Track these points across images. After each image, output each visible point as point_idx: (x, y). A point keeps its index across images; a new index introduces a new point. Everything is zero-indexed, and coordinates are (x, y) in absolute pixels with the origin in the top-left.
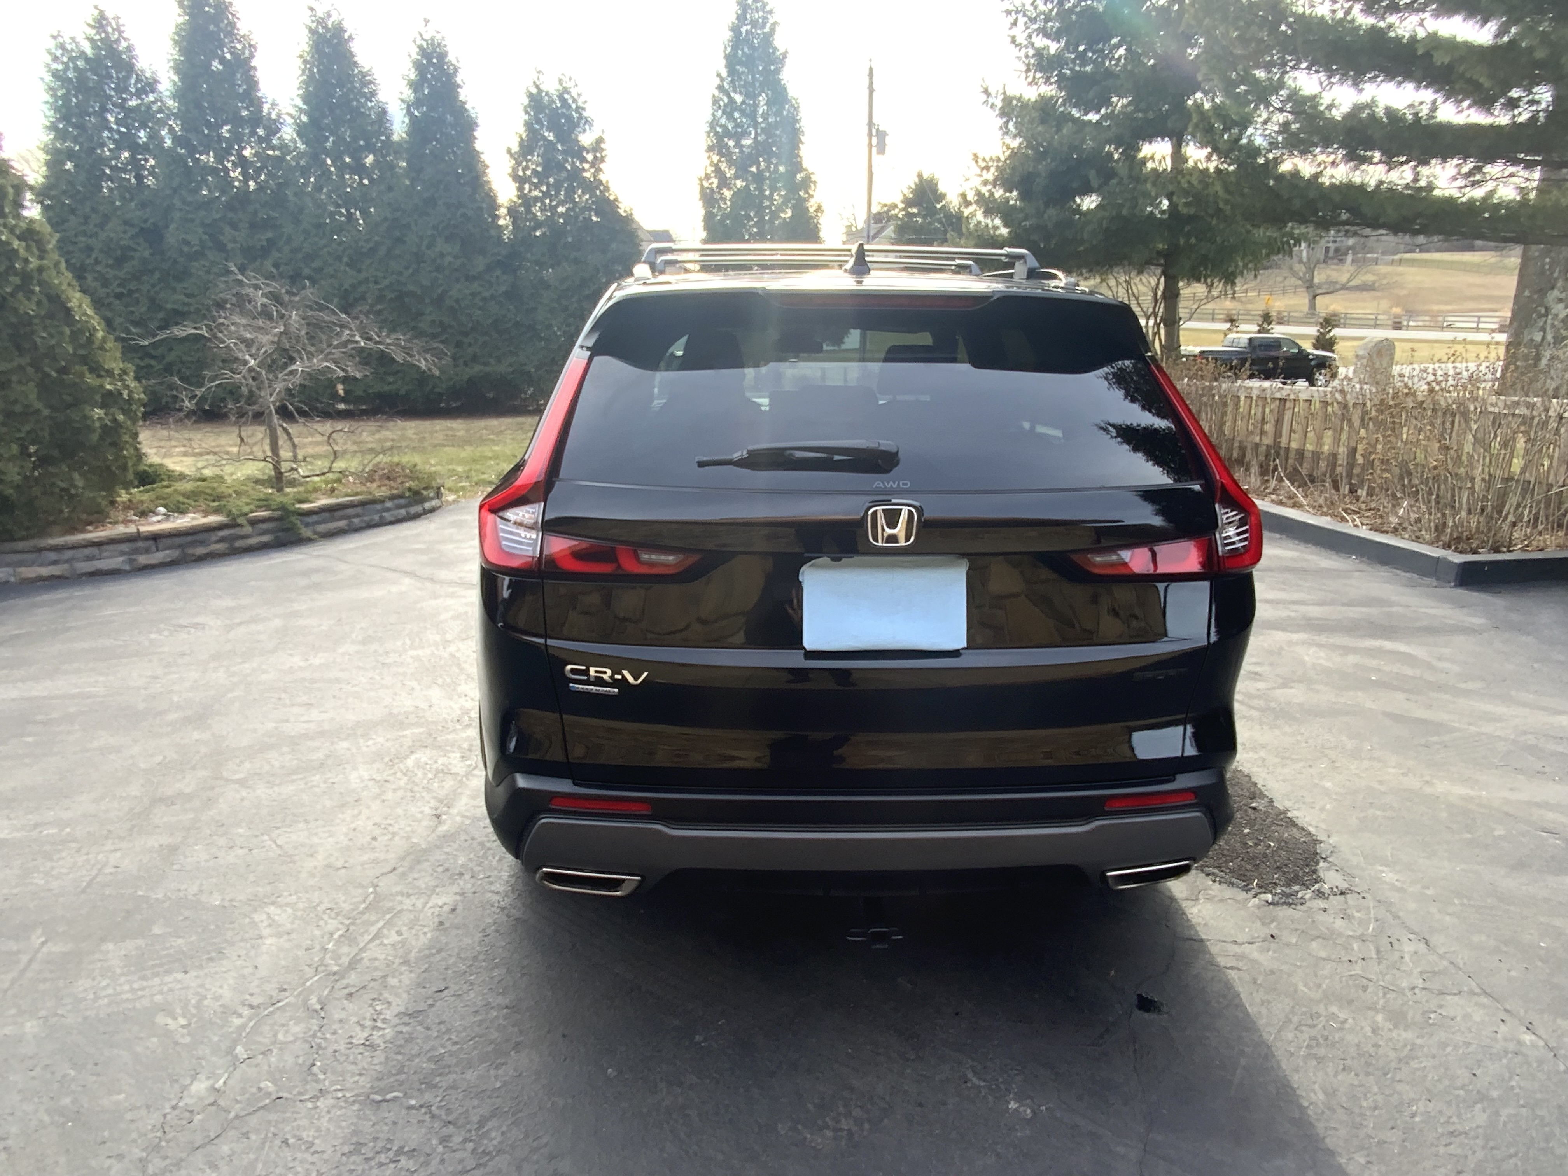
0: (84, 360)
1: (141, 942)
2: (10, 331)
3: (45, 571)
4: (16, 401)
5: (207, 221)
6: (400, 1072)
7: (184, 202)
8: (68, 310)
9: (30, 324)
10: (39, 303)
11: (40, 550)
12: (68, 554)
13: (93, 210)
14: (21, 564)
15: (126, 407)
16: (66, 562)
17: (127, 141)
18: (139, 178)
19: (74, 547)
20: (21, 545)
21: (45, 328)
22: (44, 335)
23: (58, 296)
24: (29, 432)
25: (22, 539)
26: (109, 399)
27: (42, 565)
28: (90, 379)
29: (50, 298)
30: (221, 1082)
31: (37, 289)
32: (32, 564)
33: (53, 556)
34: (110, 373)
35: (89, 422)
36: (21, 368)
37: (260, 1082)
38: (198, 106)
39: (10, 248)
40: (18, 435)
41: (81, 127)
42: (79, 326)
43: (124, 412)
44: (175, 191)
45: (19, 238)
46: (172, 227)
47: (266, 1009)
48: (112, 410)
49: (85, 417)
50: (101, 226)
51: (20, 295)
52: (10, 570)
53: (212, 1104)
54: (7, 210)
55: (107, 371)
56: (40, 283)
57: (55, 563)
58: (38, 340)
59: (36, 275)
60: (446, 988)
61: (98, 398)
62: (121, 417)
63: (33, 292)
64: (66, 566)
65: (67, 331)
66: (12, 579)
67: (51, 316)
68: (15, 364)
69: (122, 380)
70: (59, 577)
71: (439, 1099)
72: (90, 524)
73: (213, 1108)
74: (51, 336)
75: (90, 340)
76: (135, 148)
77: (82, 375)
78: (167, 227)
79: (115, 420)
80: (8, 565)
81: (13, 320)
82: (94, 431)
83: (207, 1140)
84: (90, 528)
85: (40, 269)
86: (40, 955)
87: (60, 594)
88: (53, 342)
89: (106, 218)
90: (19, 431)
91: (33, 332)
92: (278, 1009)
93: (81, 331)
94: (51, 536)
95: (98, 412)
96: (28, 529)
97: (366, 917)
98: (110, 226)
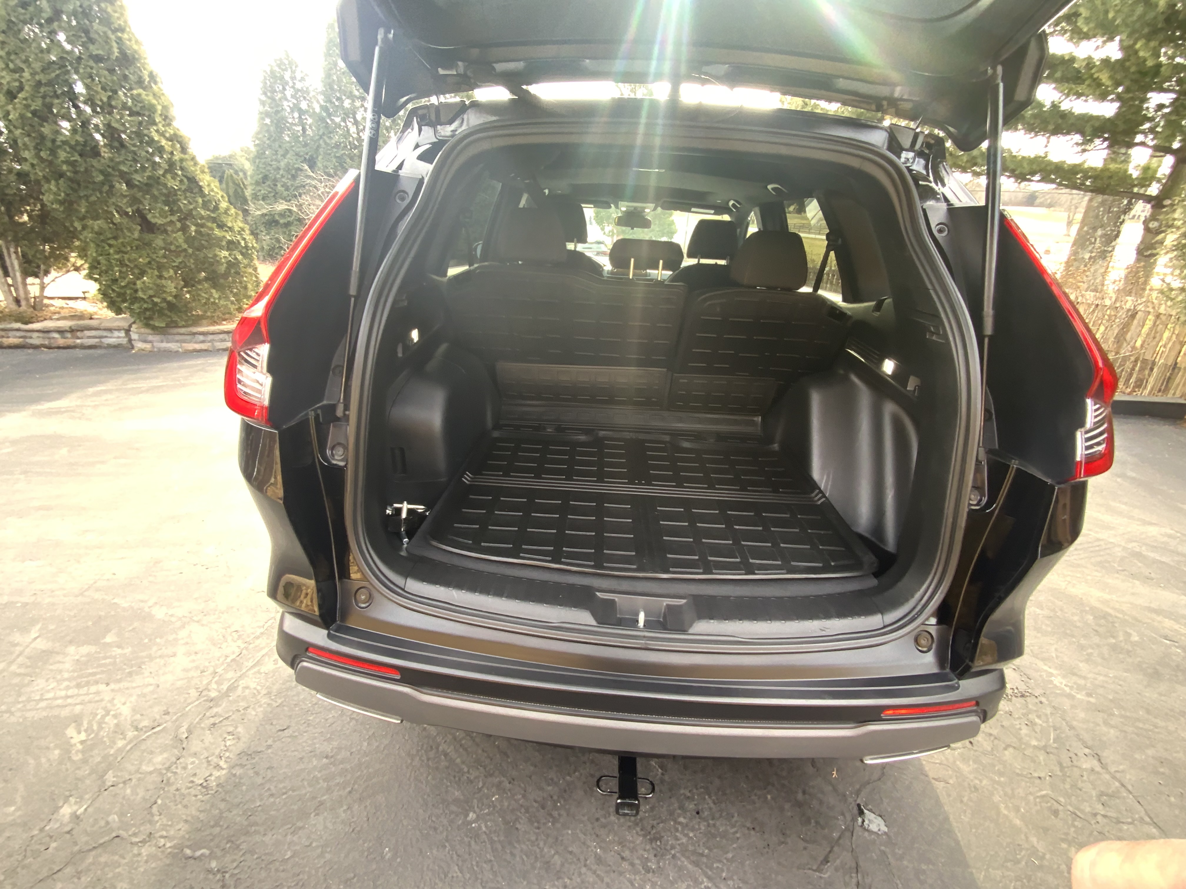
0: (214, 220)
1: (92, 649)
2: (164, 199)
3: (198, 346)
4: (171, 243)
5: (337, 155)
6: (216, 825)
7: (326, 143)
8: (200, 188)
9: (176, 195)
10: (181, 181)
11: (194, 334)
12: (210, 337)
13: (280, 147)
14: (184, 341)
15: (244, 251)
16: (209, 342)
17: (296, 108)
18: (304, 130)
19: (213, 334)
20: (183, 330)
21: (186, 198)
22: (185, 202)
23: (194, 178)
24: (180, 263)
25: (184, 326)
26: (231, 245)
27: (196, 343)
28: (217, 232)
29: (189, 179)
30: (82, 809)
31: (180, 173)
32: (190, 342)
33: (201, 338)
34: (231, 229)
35: (218, 259)
36: (171, 222)
37: (109, 815)
38: (332, 88)
39: (159, 145)
40: (174, 264)
41: (273, 99)
42: (208, 198)
43: (242, 254)
44: (321, 138)
45: (168, 139)
46: (320, 158)
47: (146, 732)
48: (235, 252)
49: (216, 256)
50: (284, 156)
51: (169, 176)
52: (179, 344)
53: (68, 832)
54: (157, 121)
55: (230, 228)
56: (182, 169)
57: (203, 342)
58: (182, 205)
59: (178, 164)
60: (288, 727)
61: (224, 243)
62: (240, 257)
63: (176, 174)
64: (209, 344)
65: (200, 200)
66: (180, 350)
67: (189, 190)
68: (168, 220)
69: (241, 235)
70: (206, 350)
71: (235, 864)
72: (225, 320)
73: (68, 836)
74: (191, 203)
75: (216, 208)
76: (301, 112)
77: (212, 229)
78: (317, 157)
79: (236, 259)
80: (177, 341)
81: (164, 191)
82: (222, 264)
83: (51, 873)
84: (224, 323)
85: (182, 160)
86: (28, 650)
87: (200, 361)
88: (191, 207)
89: (287, 152)
90: (175, 262)
91: (179, 200)
92: (155, 733)
93: (210, 201)
94: (201, 325)
95: (225, 253)
96: (186, 321)
97: (258, 642)
98: (288, 156)
